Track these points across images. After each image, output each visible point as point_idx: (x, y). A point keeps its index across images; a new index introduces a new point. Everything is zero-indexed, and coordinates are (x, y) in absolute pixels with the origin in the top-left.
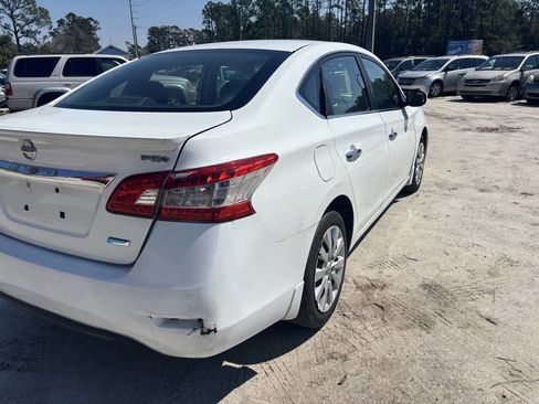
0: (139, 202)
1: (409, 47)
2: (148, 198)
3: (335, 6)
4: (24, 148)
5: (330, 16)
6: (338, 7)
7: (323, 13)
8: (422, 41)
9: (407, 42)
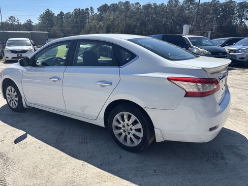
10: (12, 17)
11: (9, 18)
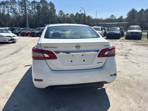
0: (105, 54)
1: (35, 25)
2: (106, 53)
3: (10, 12)
4: (76, 47)
5: (8, 15)
6: (11, 12)
7: (6, 13)
8: (38, 23)
9: (34, 23)
10: (112, 15)
11: (111, 16)
